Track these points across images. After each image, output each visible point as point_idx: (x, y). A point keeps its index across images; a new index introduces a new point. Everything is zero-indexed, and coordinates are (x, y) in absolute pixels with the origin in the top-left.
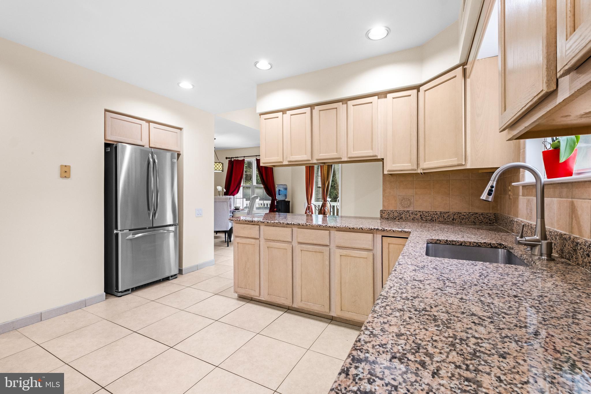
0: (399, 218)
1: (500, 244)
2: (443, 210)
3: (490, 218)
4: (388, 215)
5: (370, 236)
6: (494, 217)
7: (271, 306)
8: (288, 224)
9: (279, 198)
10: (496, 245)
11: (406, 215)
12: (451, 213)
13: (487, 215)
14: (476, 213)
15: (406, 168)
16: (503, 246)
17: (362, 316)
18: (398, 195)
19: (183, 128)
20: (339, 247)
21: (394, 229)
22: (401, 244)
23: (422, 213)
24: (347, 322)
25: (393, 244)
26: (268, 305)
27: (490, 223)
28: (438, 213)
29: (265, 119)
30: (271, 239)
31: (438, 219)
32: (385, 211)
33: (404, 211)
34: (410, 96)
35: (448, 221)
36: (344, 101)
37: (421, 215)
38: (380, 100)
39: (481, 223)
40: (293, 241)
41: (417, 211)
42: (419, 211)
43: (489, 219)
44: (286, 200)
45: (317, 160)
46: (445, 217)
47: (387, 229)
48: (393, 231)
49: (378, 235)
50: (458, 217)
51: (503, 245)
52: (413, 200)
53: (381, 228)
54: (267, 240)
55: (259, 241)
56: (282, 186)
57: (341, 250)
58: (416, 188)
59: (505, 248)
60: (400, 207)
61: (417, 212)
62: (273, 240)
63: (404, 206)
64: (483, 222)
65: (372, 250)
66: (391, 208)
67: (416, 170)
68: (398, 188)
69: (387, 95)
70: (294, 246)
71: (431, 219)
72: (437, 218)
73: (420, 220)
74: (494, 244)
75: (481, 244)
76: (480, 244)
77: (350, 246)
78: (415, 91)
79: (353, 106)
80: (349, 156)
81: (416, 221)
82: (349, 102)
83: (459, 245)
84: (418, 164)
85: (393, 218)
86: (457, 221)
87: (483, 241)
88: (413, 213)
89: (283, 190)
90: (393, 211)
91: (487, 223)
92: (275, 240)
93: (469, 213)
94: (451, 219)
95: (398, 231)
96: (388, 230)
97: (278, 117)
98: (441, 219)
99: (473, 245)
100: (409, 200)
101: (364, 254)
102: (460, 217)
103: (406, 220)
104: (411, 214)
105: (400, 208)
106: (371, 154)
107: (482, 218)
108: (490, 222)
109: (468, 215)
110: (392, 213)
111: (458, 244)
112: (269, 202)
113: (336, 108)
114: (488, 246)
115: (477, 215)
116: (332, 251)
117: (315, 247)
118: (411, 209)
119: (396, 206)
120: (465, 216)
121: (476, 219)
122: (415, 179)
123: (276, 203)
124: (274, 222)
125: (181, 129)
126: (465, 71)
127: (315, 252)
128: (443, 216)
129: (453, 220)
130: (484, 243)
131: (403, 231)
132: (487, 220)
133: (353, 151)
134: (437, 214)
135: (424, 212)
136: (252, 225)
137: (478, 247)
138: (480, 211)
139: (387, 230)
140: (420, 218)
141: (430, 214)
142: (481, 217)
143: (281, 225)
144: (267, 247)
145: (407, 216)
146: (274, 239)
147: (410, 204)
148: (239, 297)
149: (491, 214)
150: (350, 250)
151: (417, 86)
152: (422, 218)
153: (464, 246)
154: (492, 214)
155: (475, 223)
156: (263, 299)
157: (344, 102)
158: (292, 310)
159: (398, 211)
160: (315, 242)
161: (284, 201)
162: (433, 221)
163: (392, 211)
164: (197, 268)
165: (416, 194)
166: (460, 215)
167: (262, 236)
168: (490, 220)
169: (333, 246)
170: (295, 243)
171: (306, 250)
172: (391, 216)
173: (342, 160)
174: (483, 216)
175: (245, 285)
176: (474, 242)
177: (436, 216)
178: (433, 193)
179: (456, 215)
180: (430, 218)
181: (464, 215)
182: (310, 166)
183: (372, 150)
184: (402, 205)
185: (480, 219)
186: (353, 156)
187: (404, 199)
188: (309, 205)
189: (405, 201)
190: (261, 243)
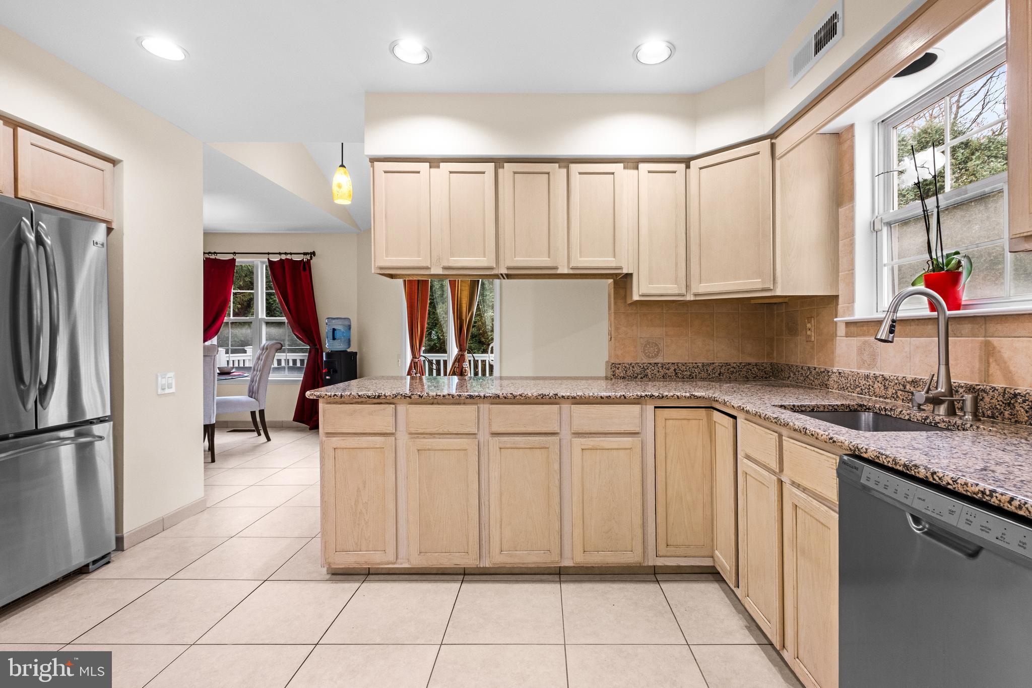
0: (642, 376)
1: (861, 406)
2: (705, 361)
3: (766, 370)
4: (624, 372)
5: (637, 408)
6: (771, 369)
7: (424, 577)
8: (471, 397)
9: (329, 345)
10: (856, 407)
11: (653, 370)
12: (717, 364)
13: (762, 366)
14: (749, 364)
15: (670, 292)
16: (864, 408)
17: (624, 553)
18: (639, 337)
19: (120, 161)
20: (578, 434)
21: (679, 394)
22: (684, 419)
23: (677, 365)
24: (589, 572)
25: (673, 419)
26: (415, 577)
27: (766, 378)
28: (700, 365)
29: (385, 172)
30: (428, 431)
31: (700, 375)
32: (620, 364)
33: (650, 364)
34: (675, 172)
35: (713, 378)
36: (566, 162)
37: (675, 370)
38: (626, 171)
39: (755, 377)
40: (480, 432)
41: (669, 363)
42: (672, 363)
43: (765, 372)
44: (349, 350)
45: (508, 268)
46: (709, 371)
47: (667, 394)
48: (678, 396)
49: (648, 406)
50: (726, 370)
51: (864, 405)
52: (662, 345)
53: (657, 394)
54: (415, 435)
55: (396, 439)
56: (340, 322)
57: (585, 439)
58: (666, 326)
59: (867, 410)
60: (643, 358)
61: (670, 365)
62: (431, 434)
63: (649, 355)
64: (757, 376)
65: (638, 433)
66: (628, 360)
67: (684, 295)
68: (639, 325)
69: (640, 165)
70: (482, 440)
71: (690, 375)
72: (697, 374)
73: (675, 377)
74: (853, 406)
75: (838, 406)
76: (836, 407)
77: (600, 430)
78: (683, 166)
79: (580, 173)
80: (573, 264)
81: (668, 379)
82: (573, 167)
83: (810, 411)
84: (688, 287)
85: (634, 375)
86: (724, 376)
87: (839, 403)
88: (664, 366)
89: (342, 330)
90: (633, 365)
91: (762, 377)
92: (435, 434)
93: (740, 363)
94: (717, 374)
95: (685, 397)
96: (669, 396)
97: (419, 172)
98: (704, 375)
99: (827, 410)
100: (657, 345)
101: (627, 441)
102: (728, 369)
103: (653, 379)
104: (660, 368)
105: (643, 360)
106: (614, 265)
107: (757, 371)
108: (765, 375)
109: (739, 367)
110: (631, 367)
111: (808, 409)
112: (304, 356)
113: (548, 173)
114: (846, 409)
115: (750, 367)
116: (564, 442)
117: (530, 438)
118: (659, 360)
119: (635, 356)
120: (735, 368)
121: (748, 372)
122: (664, 312)
123: (326, 358)
124: (437, 395)
125: (114, 162)
126: (773, 146)
127: (530, 448)
128: (707, 369)
129: (719, 374)
130: (842, 404)
131: (692, 397)
132: (762, 373)
133: (581, 257)
134: (698, 366)
135: (680, 365)
136: (375, 404)
137: (834, 411)
138: (753, 360)
139: (667, 396)
140: (673, 375)
141: (688, 368)
142: (755, 369)
143: (452, 401)
144: (416, 451)
145: (655, 372)
146: (434, 430)
147: (658, 352)
148: (333, 574)
149: (766, 364)
150: (600, 437)
151: (684, 159)
152: (676, 374)
153: (816, 411)
154: (768, 364)
155: (748, 378)
156: (406, 565)
157: (563, 164)
158: (471, 574)
159: (640, 365)
160: (531, 429)
161: (345, 352)
162: (693, 378)
163: (631, 365)
164: (162, 525)
165: (667, 335)
166: (729, 366)
167: (402, 426)
168: (766, 374)
169: (566, 434)
170: (484, 436)
171: (512, 446)
172: (630, 373)
173: (559, 271)
174: (758, 367)
175: (357, 544)
176: (829, 405)
177: (696, 370)
178: (691, 333)
179: (724, 368)
180: (689, 373)
181: (733, 367)
182: (419, 280)
183: (614, 257)
184: (645, 354)
185: (754, 372)
186: (580, 265)
187: (648, 343)
188: (417, 360)
189: (650, 347)
190: (400, 443)
